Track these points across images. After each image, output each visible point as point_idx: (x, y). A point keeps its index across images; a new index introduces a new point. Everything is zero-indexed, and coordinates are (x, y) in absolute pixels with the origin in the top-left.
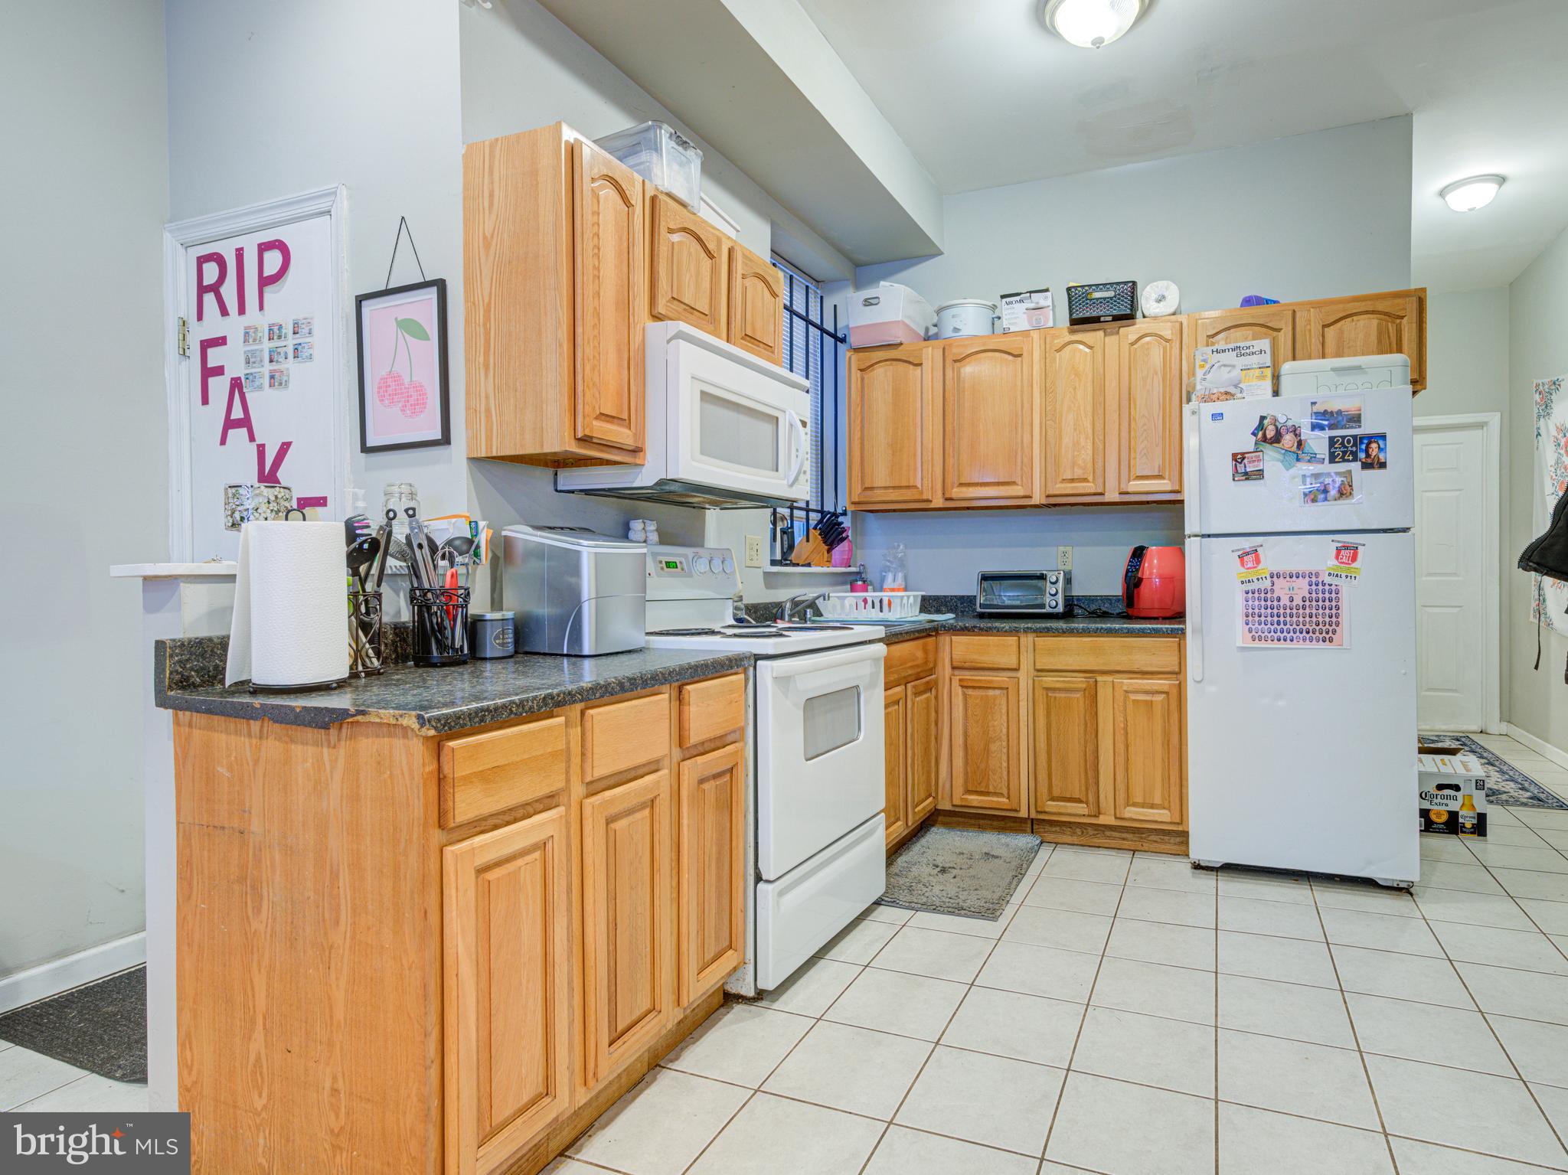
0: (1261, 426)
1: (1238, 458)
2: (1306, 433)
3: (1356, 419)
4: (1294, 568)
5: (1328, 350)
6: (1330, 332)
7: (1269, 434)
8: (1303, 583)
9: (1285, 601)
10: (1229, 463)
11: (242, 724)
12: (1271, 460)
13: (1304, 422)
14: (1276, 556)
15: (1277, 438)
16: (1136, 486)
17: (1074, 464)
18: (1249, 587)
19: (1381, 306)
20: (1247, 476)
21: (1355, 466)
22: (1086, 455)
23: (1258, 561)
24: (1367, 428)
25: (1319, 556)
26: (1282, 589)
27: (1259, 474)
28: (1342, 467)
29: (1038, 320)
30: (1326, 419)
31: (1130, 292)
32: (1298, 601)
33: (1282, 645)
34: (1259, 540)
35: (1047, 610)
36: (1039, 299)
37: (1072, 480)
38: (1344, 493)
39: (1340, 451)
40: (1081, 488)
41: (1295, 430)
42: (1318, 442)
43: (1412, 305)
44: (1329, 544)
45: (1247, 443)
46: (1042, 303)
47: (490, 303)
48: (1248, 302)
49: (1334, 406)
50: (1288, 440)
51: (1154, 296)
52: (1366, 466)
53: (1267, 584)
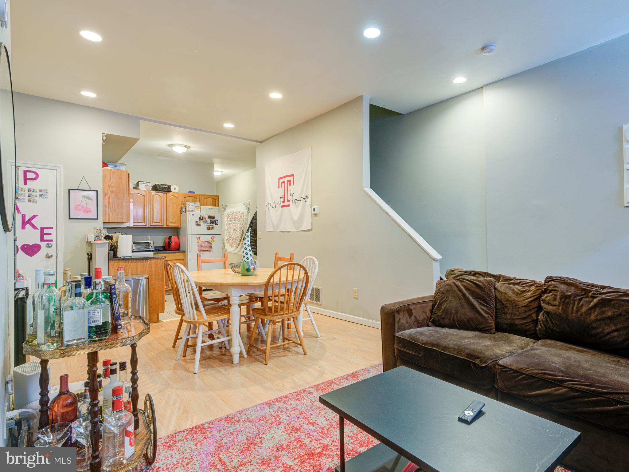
0: (200, 217)
1: (196, 222)
2: (207, 219)
3: (214, 217)
4: (205, 240)
5: (205, 204)
6: (205, 200)
7: (201, 218)
8: (207, 243)
9: (204, 245)
10: (195, 223)
11: (127, 261)
12: (201, 223)
13: (207, 217)
14: (203, 238)
15: (203, 219)
16: (170, 224)
17: (157, 219)
18: (199, 243)
19: (213, 197)
20: (198, 225)
21: (214, 224)
22: (159, 218)
23: (200, 239)
24: (215, 219)
25: (209, 238)
26: (204, 244)
27: (200, 225)
28: (212, 224)
29: (148, 188)
30: (210, 217)
31: (169, 187)
32: (206, 245)
33: (204, 253)
34: (200, 236)
35: (150, 249)
36: (148, 184)
37: (156, 223)
38: (212, 228)
39: (212, 222)
40: (158, 224)
41: (205, 218)
42: (209, 220)
43: (217, 198)
44: (210, 236)
45: (198, 220)
46: (149, 185)
47: (110, 197)
48: (190, 192)
49: (211, 215)
50: (204, 219)
51: (174, 188)
52: (215, 224)
53: (201, 243)
